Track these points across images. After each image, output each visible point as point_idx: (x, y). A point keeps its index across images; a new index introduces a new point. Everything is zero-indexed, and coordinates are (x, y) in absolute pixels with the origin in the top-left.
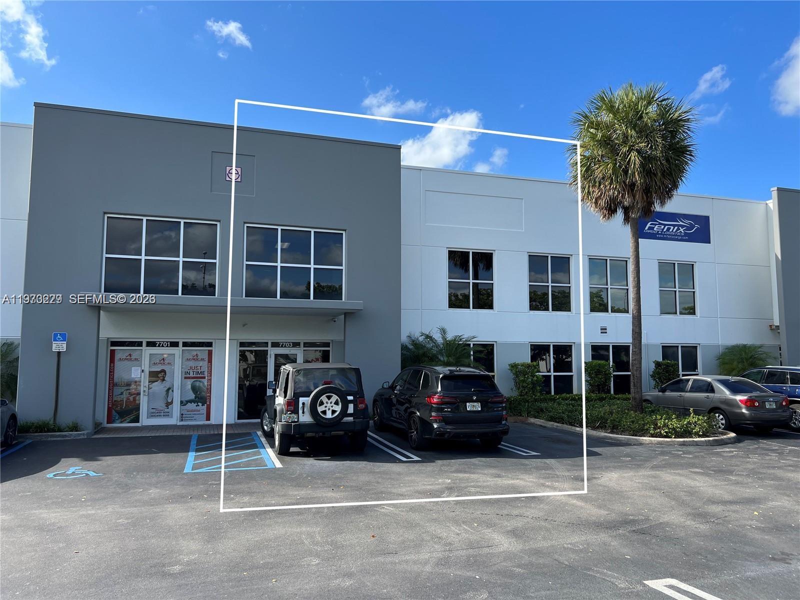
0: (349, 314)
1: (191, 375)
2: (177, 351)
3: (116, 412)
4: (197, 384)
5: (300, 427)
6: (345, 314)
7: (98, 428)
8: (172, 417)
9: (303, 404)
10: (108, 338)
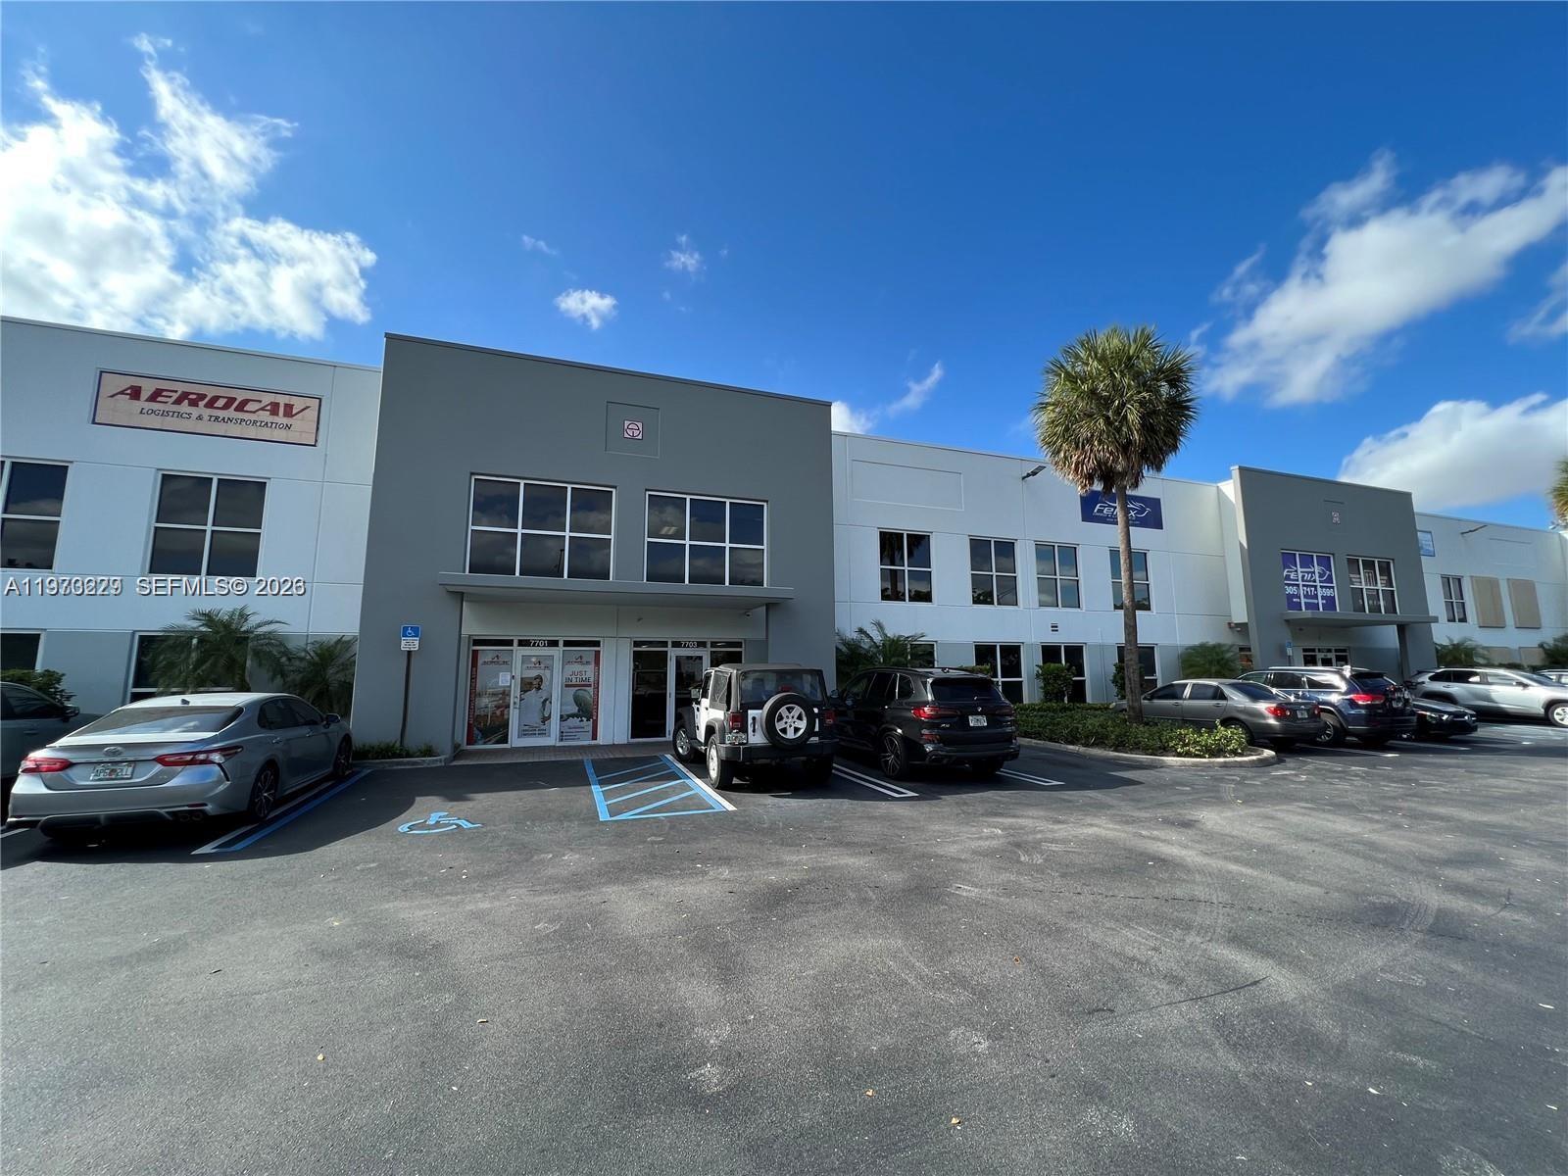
0: (771, 605)
1: (574, 682)
2: (557, 652)
3: (478, 729)
4: (581, 693)
5: (752, 751)
6: (768, 606)
7: (458, 753)
8: (549, 736)
9: (754, 719)
10: (470, 636)
